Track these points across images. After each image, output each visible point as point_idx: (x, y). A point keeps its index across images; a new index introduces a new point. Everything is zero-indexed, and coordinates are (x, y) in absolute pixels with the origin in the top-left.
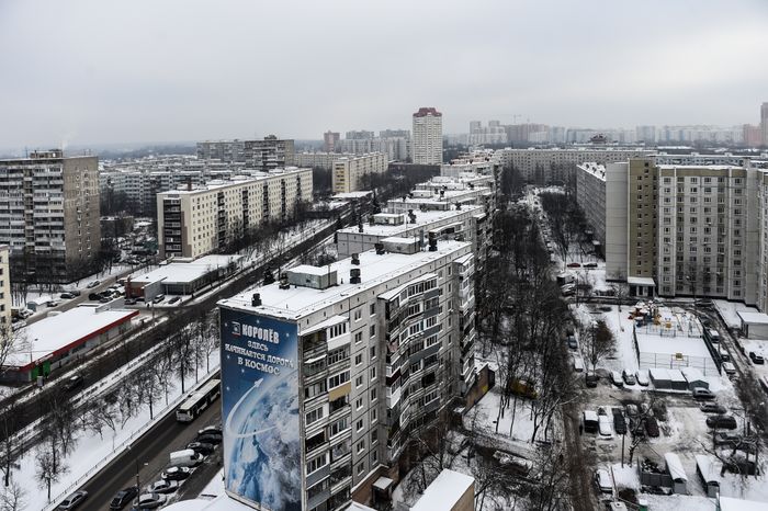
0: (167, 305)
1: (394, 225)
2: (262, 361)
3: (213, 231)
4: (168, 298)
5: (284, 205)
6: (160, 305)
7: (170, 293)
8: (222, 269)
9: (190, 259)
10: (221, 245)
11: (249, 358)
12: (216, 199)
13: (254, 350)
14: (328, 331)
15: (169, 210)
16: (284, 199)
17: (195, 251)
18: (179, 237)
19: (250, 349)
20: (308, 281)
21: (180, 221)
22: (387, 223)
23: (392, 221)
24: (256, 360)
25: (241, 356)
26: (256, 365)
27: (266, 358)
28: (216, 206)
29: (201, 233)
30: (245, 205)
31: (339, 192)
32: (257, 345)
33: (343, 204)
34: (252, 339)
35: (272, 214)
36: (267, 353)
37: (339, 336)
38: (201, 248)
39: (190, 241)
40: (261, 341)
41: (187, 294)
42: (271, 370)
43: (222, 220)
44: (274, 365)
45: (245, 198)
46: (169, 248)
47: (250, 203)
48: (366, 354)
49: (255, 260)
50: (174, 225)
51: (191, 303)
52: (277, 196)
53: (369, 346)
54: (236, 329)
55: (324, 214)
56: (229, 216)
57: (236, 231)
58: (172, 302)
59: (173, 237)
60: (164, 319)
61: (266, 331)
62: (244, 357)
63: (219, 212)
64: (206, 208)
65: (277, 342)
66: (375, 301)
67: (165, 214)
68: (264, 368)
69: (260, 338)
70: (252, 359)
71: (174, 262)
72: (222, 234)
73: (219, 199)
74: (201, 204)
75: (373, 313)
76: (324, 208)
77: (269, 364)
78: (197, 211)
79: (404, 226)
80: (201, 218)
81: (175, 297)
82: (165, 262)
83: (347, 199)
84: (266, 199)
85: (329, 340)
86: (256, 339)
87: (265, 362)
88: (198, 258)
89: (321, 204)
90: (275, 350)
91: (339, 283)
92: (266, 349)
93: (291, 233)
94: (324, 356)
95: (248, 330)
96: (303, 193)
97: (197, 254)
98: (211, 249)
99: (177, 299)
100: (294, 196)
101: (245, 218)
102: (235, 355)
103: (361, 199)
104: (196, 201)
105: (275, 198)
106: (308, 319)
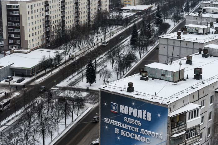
0: (16, 84)
1: (203, 34)
2: (135, 133)
3: (41, 31)
4: (16, 79)
5: (89, 13)
6: (11, 83)
7: (17, 75)
8: (51, 60)
9: (26, 51)
10: (48, 42)
11: (124, 129)
12: (43, 6)
13: (129, 124)
14: (187, 115)
15: (11, 13)
16: (89, 9)
17: (31, 45)
18: (19, 34)
19: (125, 123)
20: (163, 75)
21: (19, 22)
22: (197, 32)
23: (201, 31)
24: (131, 131)
25: (117, 127)
26: (130, 135)
27: (139, 130)
28: (43, 12)
29: (34, 32)
30: (63, 12)
31: (126, 5)
32: (132, 121)
33: (132, 14)
34: (128, 116)
35: (81, 20)
36: (140, 127)
37: (194, 119)
38: (34, 43)
39: (27, 38)
40: (136, 118)
41: (29, 76)
42: (143, 139)
43: (47, 22)
44: (146, 136)
45: (63, 6)
46: (11, 42)
47: (66, 11)
48: (205, 132)
49: (73, 54)
50: (15, 25)
51: (33, 84)
52: (85, 6)
53: (207, 127)
54: (114, 108)
55: (119, 21)
56: (53, 20)
57: (58, 32)
58: (19, 81)
59: (15, 33)
60: (17, 94)
61: (140, 111)
62: (120, 129)
63: (46, 16)
64: (37, 13)
65: (150, 120)
66: (213, 94)
67: (8, 16)
68: (137, 137)
69: (135, 115)
70: (126, 130)
71: (16, 52)
72: (47, 33)
73: (45, 6)
74: (34, 10)
75: (211, 103)
76: (118, 16)
77: (142, 135)
78: (31, 15)
79: (210, 35)
80: (34, 20)
81: (21, 78)
82: (9, 52)
83: (133, 11)
84: (77, 8)
85: (188, 121)
86: (132, 116)
87: (138, 134)
88: (32, 50)
89: (115, 14)
90: (147, 125)
91: (185, 78)
92: (140, 124)
93: (96, 35)
94: (184, 132)
95: (124, 109)
96: (103, 4)
97: (32, 48)
98: (40, 44)
99: (22, 80)
100: (96, 6)
101: (63, 22)
102: (112, 127)
103: (146, 11)
104: (30, 7)
105: (83, 7)
106: (174, 105)
